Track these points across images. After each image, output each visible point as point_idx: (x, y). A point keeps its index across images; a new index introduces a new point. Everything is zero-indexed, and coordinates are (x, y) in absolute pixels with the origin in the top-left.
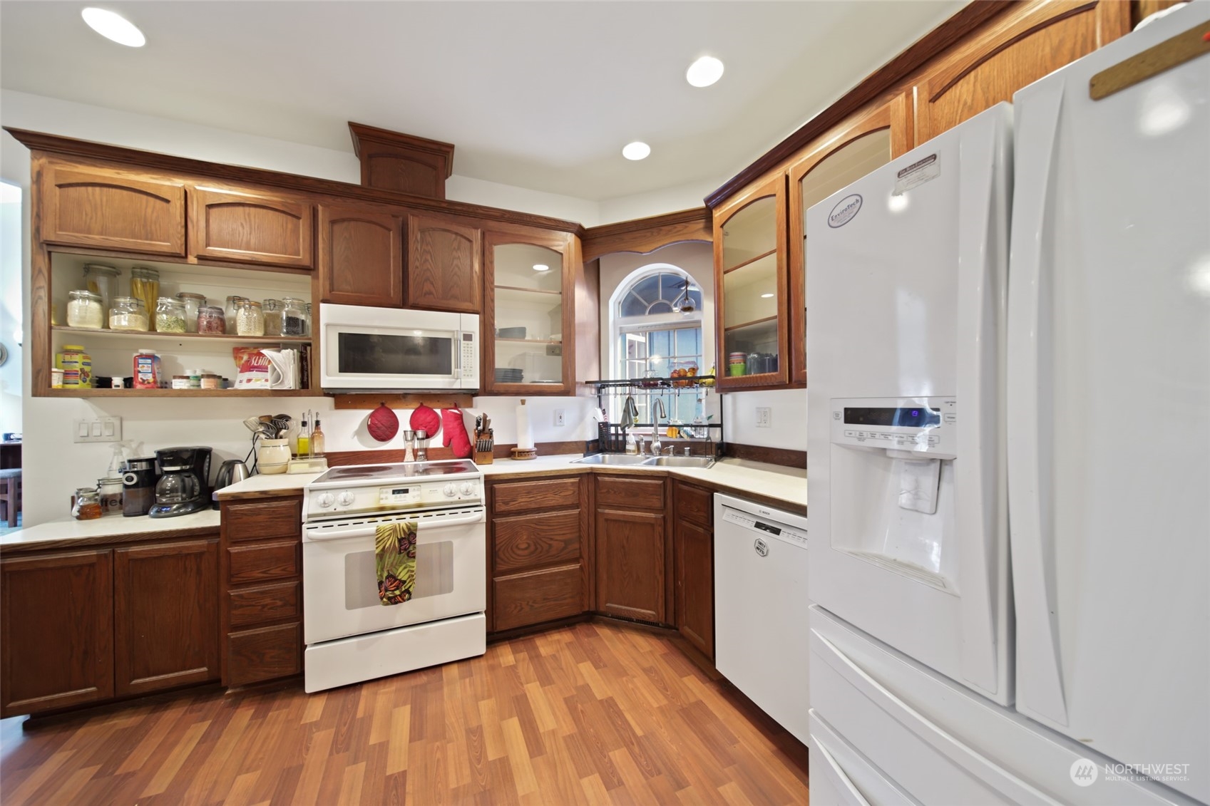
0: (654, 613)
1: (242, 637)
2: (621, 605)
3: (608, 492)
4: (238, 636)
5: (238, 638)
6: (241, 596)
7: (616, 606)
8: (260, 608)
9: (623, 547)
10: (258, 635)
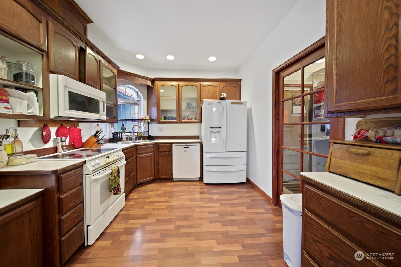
0: (151, 178)
1: (68, 237)
2: (143, 179)
3: (140, 150)
4: (66, 237)
5: (66, 238)
6: (67, 218)
7: (144, 180)
8: (73, 219)
9: (144, 164)
10: (73, 232)
